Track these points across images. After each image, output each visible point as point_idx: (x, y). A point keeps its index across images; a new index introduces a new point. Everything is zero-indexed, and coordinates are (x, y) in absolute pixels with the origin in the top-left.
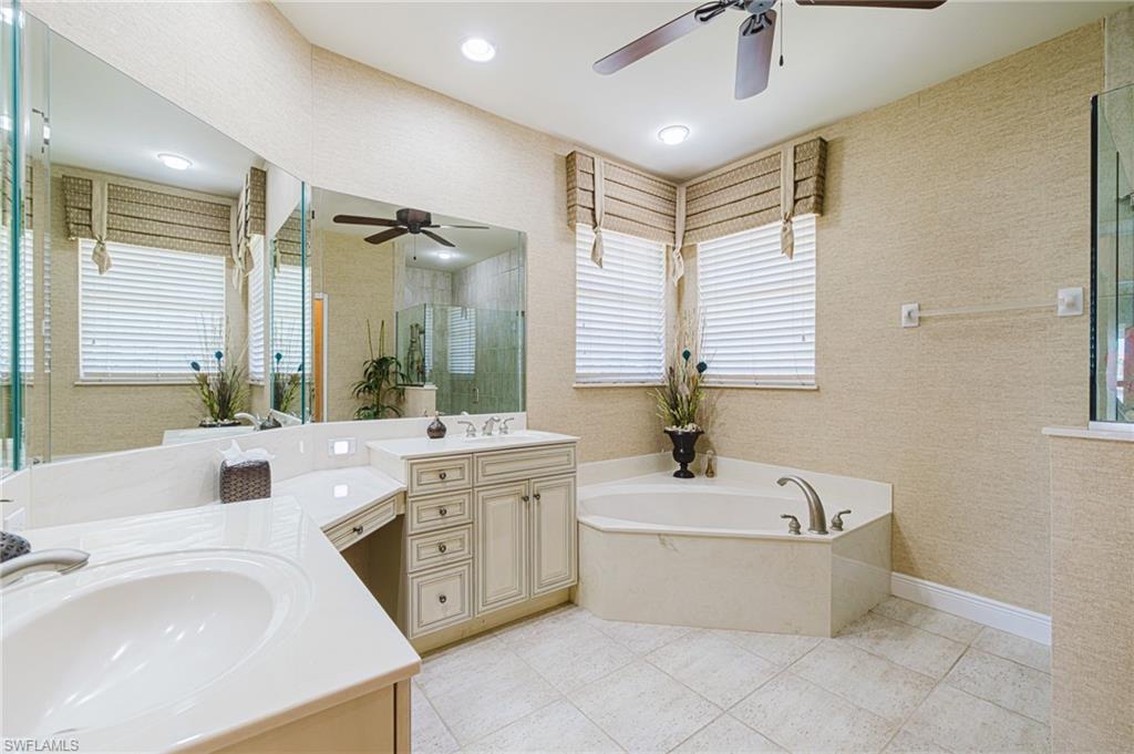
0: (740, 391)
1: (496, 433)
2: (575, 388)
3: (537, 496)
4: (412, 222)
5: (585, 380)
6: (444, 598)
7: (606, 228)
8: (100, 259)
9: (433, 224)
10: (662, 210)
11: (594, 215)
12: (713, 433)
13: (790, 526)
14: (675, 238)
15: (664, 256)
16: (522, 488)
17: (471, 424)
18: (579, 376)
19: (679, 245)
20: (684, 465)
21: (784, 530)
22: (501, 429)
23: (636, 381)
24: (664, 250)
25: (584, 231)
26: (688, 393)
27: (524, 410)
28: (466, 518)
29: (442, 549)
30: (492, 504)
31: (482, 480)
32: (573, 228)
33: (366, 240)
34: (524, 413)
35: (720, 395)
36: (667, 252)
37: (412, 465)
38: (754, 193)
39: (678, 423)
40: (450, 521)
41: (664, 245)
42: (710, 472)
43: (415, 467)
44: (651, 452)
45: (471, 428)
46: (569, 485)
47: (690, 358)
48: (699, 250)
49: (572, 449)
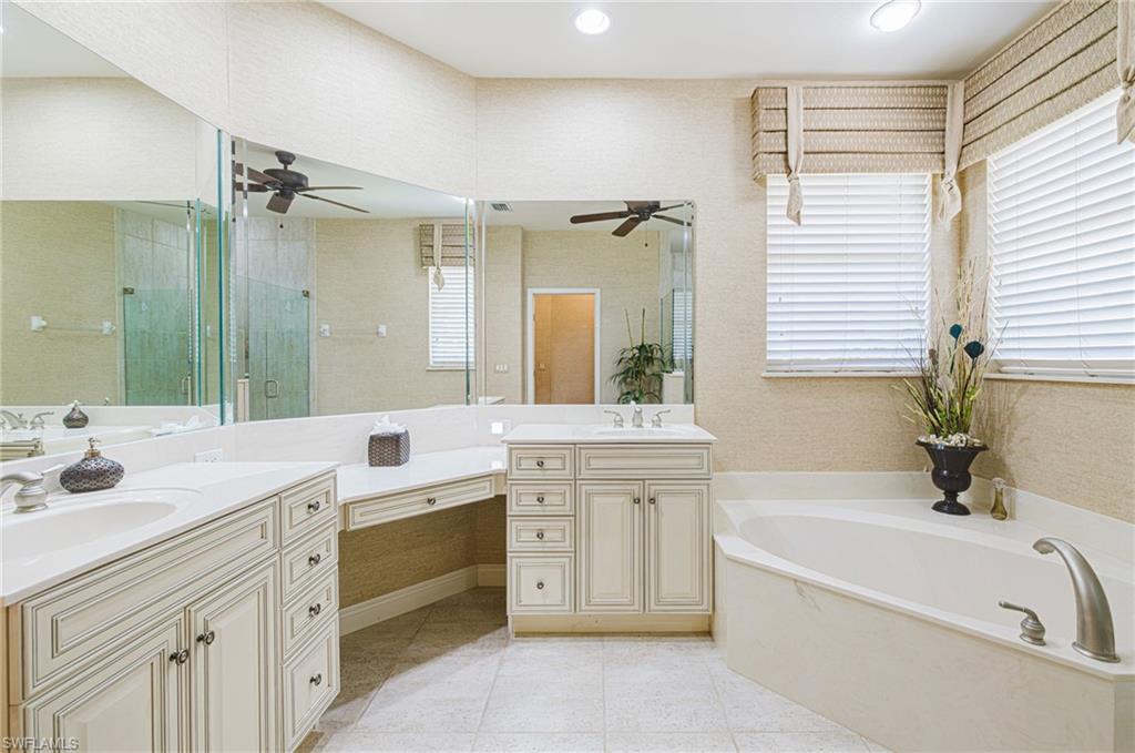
0: (1055, 387)
1: (647, 426)
2: (765, 378)
3: (652, 501)
4: (643, 211)
5: (786, 368)
6: (542, 584)
7: (808, 171)
8: (438, 280)
9: (662, 206)
10: (916, 126)
11: (786, 160)
12: (1010, 452)
13: (1023, 626)
14: (944, 161)
15: (928, 191)
16: (636, 489)
17: (618, 415)
18: (770, 363)
19: (952, 169)
20: (951, 494)
21: (1010, 630)
22: (653, 421)
23: (874, 369)
24: (928, 181)
25: (777, 183)
26: (952, 387)
27: (693, 402)
28: (567, 509)
29: (540, 536)
30: (597, 500)
31: (585, 474)
32: (760, 181)
33: (614, 233)
34: (692, 406)
35: (1021, 393)
36: (934, 184)
37: (511, 449)
38: (1070, 52)
39: (937, 431)
40: (549, 510)
41: (929, 175)
42: (998, 511)
43: (513, 451)
44: (901, 469)
45: (618, 418)
46: (700, 493)
47: (961, 336)
48: (991, 168)
49: (705, 452)
